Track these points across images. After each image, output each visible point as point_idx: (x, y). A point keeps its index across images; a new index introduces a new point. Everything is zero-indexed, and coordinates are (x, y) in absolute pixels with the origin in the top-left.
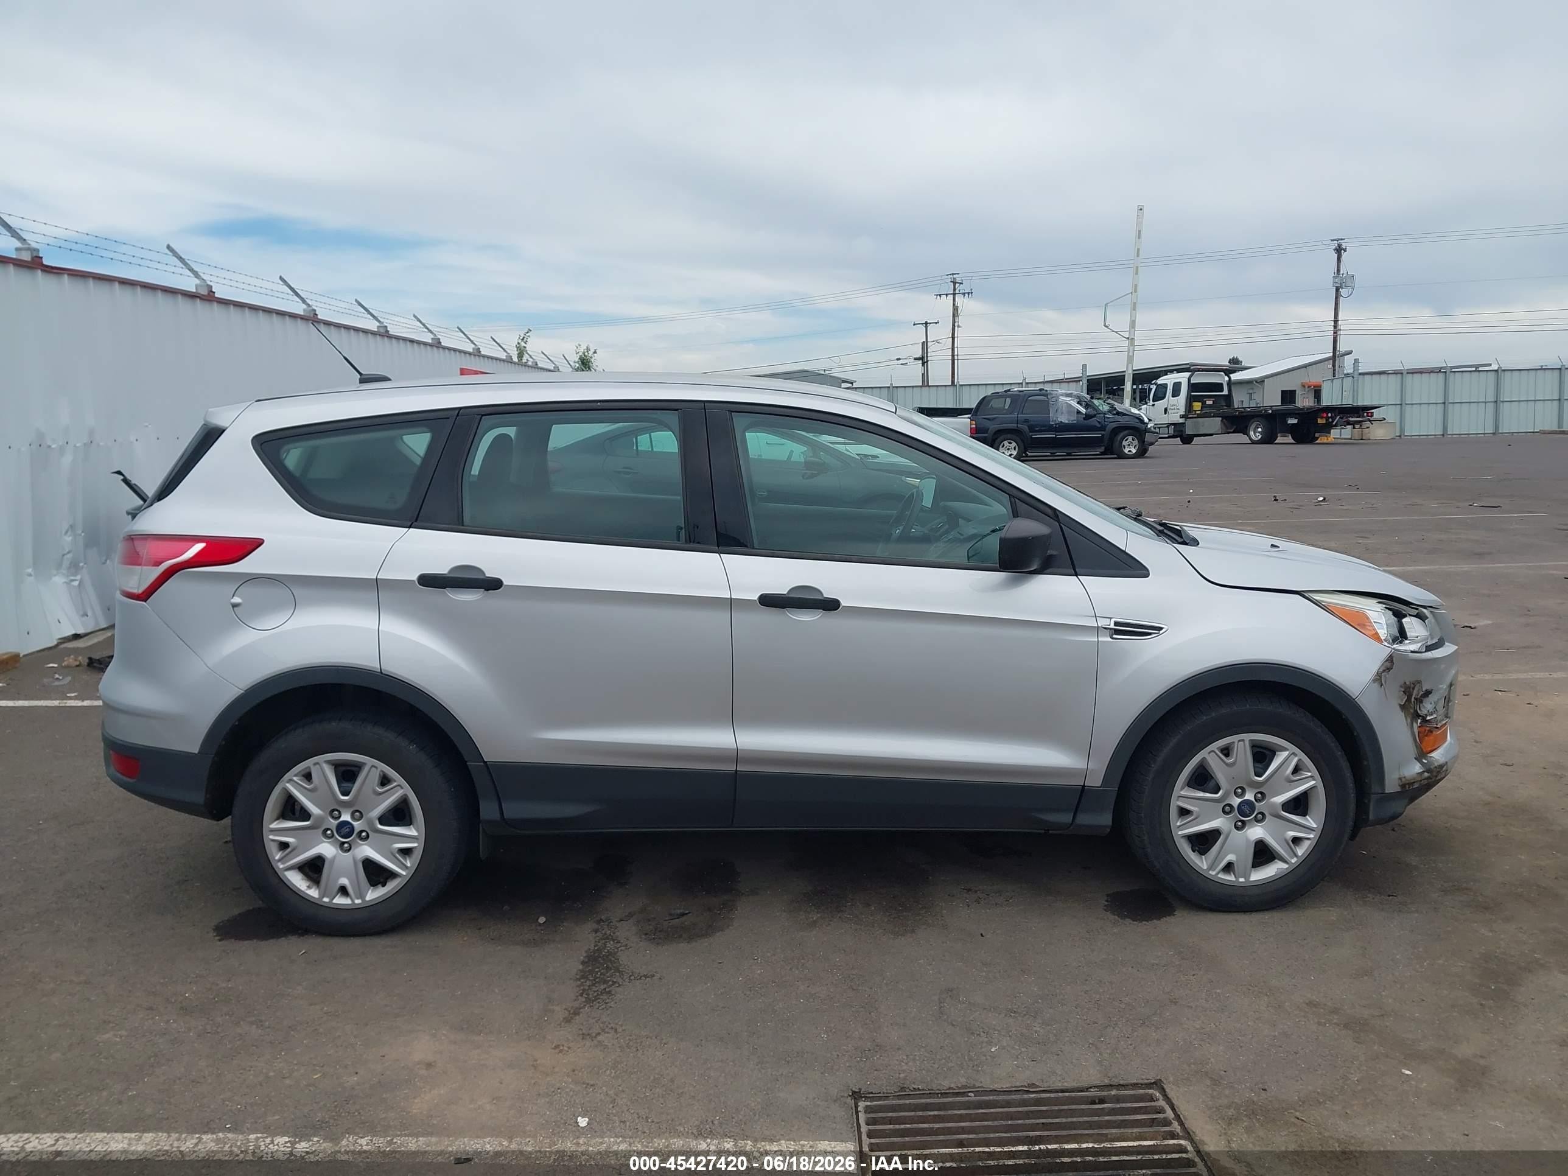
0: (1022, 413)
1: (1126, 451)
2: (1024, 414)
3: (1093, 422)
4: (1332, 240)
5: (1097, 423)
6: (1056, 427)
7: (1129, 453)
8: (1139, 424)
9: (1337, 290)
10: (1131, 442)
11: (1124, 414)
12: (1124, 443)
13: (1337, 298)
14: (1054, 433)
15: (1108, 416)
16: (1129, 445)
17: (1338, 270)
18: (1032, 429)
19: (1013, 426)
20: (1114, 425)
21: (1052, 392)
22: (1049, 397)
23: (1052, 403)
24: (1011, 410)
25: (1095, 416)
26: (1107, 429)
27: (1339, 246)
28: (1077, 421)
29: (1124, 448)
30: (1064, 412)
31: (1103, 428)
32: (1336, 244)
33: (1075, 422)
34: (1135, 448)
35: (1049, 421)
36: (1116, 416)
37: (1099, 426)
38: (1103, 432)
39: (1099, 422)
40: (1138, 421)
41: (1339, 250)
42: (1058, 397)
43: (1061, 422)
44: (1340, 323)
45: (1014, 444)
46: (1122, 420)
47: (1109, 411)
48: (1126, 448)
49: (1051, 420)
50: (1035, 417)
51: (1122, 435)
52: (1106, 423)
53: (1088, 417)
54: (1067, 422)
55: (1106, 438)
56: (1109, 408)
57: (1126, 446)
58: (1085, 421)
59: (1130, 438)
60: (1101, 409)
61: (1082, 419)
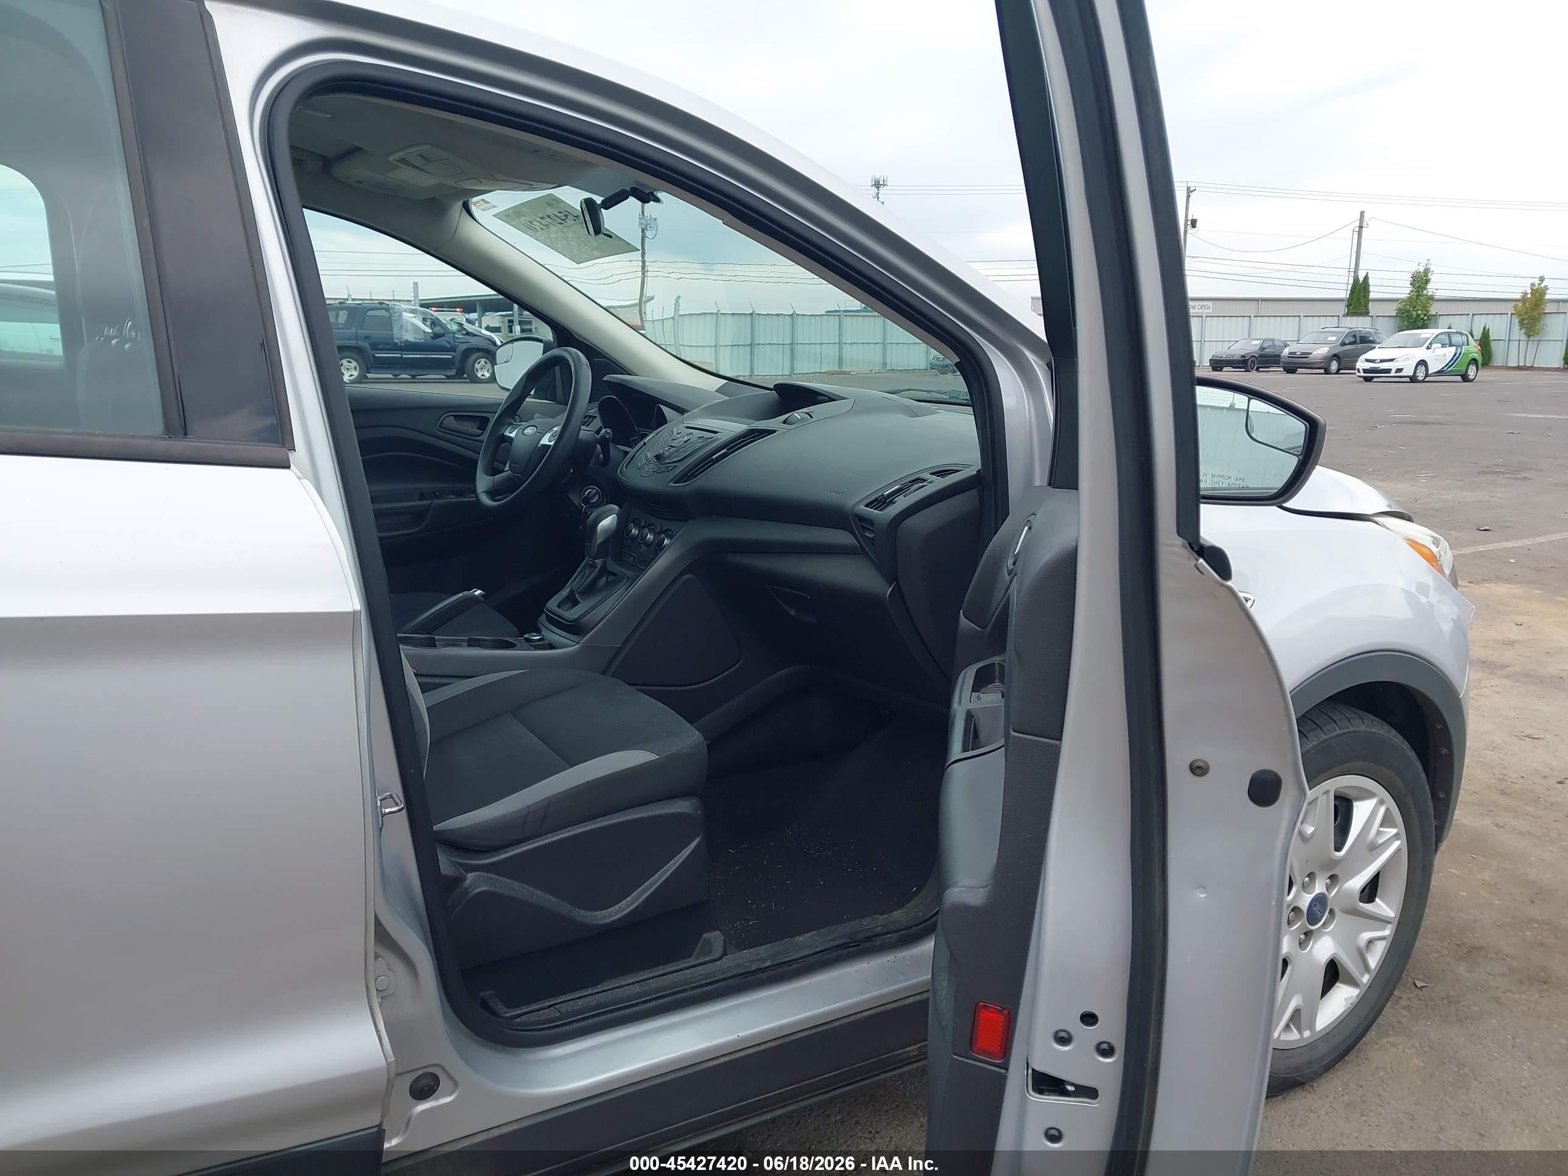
0: (362, 329)
1: (479, 375)
2: (364, 330)
3: (441, 341)
5: (446, 343)
6: (401, 346)
7: (482, 377)
8: (492, 346)
9: (643, 231)
10: (484, 366)
11: (475, 335)
12: (477, 366)
14: (400, 352)
15: (458, 336)
16: (482, 369)
18: (375, 347)
19: (353, 343)
20: (465, 346)
21: (393, 306)
22: (391, 311)
23: (395, 318)
24: (348, 324)
25: (443, 335)
26: (457, 350)
28: (424, 339)
29: (477, 371)
30: (409, 329)
31: (453, 349)
33: (422, 341)
34: (488, 371)
35: (393, 339)
36: (467, 336)
37: (448, 346)
38: (453, 353)
39: (448, 342)
40: (490, 343)
42: (401, 313)
43: (407, 341)
44: (647, 263)
45: (354, 364)
46: (474, 341)
47: (459, 331)
48: (479, 372)
49: (395, 337)
50: (377, 333)
51: (474, 357)
52: (457, 344)
53: (436, 336)
54: (413, 340)
55: (457, 361)
56: (457, 327)
57: (479, 370)
58: (433, 340)
59: (483, 361)
60: (450, 328)
61: (429, 338)
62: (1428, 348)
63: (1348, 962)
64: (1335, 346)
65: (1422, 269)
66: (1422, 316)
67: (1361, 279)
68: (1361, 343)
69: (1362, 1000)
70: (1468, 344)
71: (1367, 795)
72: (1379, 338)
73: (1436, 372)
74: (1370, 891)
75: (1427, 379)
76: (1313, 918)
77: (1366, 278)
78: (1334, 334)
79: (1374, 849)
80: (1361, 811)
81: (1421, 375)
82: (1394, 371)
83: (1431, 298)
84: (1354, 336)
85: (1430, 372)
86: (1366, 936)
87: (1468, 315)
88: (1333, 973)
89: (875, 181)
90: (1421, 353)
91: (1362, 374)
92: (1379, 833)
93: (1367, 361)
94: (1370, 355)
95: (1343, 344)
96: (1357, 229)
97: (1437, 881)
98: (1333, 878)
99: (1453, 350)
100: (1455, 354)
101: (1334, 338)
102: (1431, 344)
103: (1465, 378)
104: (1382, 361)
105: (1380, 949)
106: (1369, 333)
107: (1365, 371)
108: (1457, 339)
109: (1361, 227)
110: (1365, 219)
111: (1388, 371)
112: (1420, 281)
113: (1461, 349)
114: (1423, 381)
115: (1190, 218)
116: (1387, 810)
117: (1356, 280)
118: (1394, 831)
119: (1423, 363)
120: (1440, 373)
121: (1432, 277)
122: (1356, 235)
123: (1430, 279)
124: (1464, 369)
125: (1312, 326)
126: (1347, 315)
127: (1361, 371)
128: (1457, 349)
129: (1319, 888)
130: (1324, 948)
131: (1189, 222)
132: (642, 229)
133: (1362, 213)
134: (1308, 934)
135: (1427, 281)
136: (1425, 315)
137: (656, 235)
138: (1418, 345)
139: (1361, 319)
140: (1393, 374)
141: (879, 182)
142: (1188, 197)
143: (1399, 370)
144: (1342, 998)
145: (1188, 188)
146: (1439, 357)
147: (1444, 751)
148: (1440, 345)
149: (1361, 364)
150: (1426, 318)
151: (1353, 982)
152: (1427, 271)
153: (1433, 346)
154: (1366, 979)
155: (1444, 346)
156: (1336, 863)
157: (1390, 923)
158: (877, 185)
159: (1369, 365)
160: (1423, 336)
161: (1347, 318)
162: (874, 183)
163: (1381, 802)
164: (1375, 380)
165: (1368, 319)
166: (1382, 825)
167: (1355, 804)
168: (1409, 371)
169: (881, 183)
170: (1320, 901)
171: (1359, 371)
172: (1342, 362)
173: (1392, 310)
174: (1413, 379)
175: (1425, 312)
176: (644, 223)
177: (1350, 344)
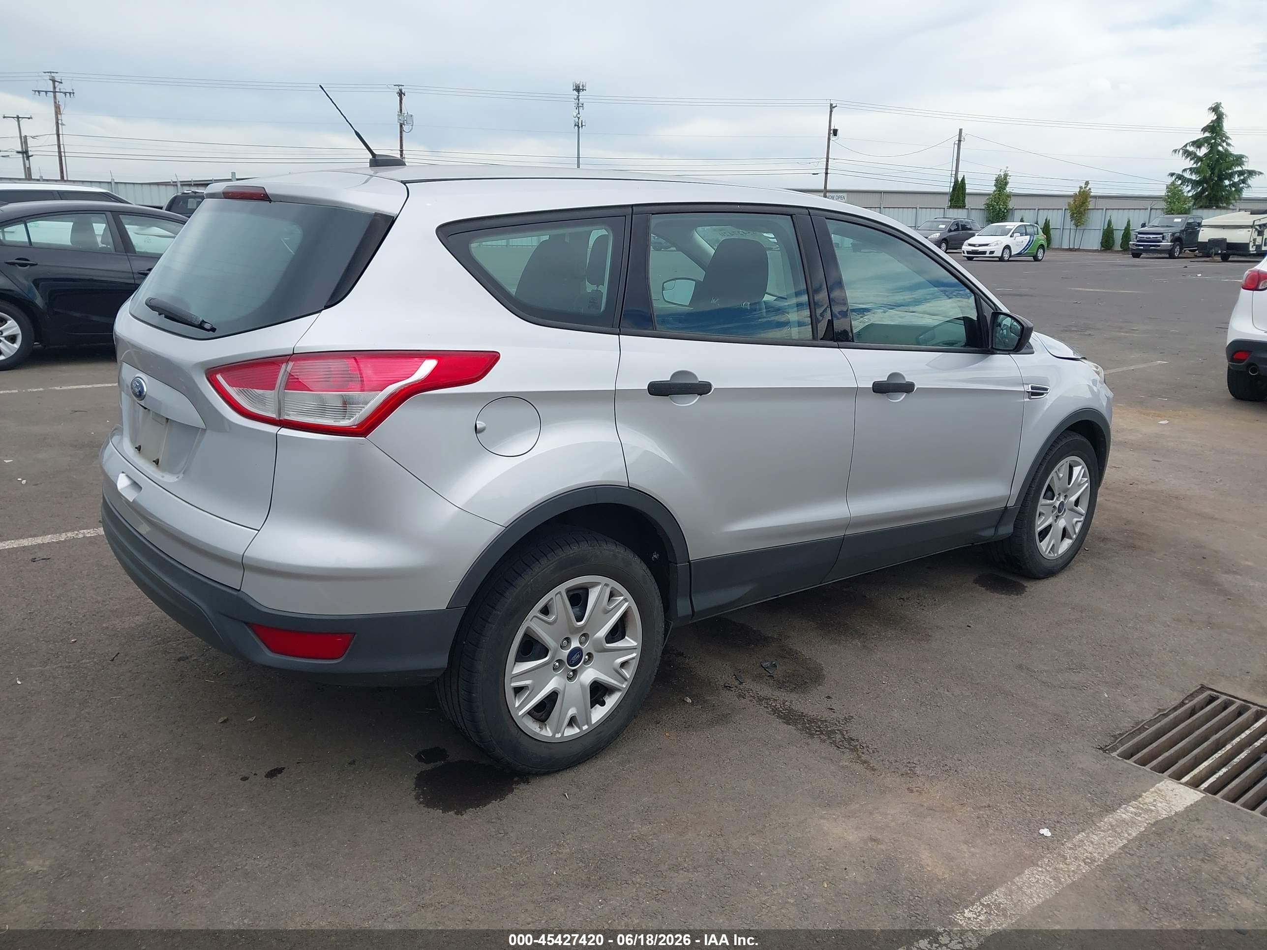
4: (395, 85)
9: (401, 126)
13: (401, 132)
17: (401, 110)
27: (401, 90)
32: (397, 89)
41: (401, 94)
44: (404, 152)
62: (1011, 236)
63: (1069, 529)
64: (944, 233)
65: (1002, 174)
66: (1003, 210)
67: (960, 180)
68: (962, 230)
69: (1073, 544)
70: (1038, 234)
71: (1078, 464)
72: (974, 226)
73: (1017, 254)
74: (1077, 503)
75: (1011, 259)
76: (1059, 511)
77: (963, 179)
78: (943, 222)
79: (1080, 485)
80: (1077, 470)
81: (1006, 257)
82: (988, 253)
83: (1009, 196)
84: (957, 225)
85: (1013, 253)
86: (1075, 520)
87: (1035, 209)
88: (1065, 534)
89: (576, 87)
90: (1006, 240)
91: (966, 255)
92: (1081, 480)
93: (970, 245)
94: (972, 241)
95: (950, 231)
96: (957, 142)
97: (1099, 499)
98: (1066, 496)
99: (1028, 237)
100: (1029, 241)
101: (943, 226)
102: (1013, 233)
103: (1036, 259)
104: (980, 245)
105: (1080, 525)
106: (967, 222)
107: (968, 252)
108: (1030, 230)
109: (960, 141)
110: (963, 134)
111: (984, 253)
112: (1001, 183)
113: (1034, 237)
114: (1008, 261)
115: (832, 128)
116: (1085, 471)
117: (956, 181)
118: (1086, 479)
119: (1007, 247)
120: (1019, 254)
121: (1010, 180)
122: (956, 146)
123: (1008, 182)
124: (1035, 251)
125: (927, 216)
126: (950, 207)
127: (965, 252)
128: (1030, 237)
129: (1062, 499)
130: (1062, 523)
131: (832, 132)
132: (401, 123)
133: (961, 130)
134: (1057, 517)
135: (1006, 184)
136: (1005, 209)
137: (412, 129)
138: (1004, 233)
139: (960, 210)
140: (987, 255)
141: (579, 87)
142: (831, 111)
143: (992, 252)
144: (1067, 543)
145: (831, 105)
146: (1018, 243)
147: (1103, 449)
148: (1019, 234)
149: (965, 248)
150: (1005, 211)
151: (1071, 538)
152: (1006, 175)
153: (1015, 235)
154: (1074, 536)
155: (1021, 235)
156: (1068, 489)
157: (1082, 515)
158: (578, 89)
159: (971, 248)
160: (1007, 227)
161: (951, 210)
162: (575, 88)
163: (1083, 468)
164: (975, 259)
165: (965, 211)
166: (1082, 477)
167: (1074, 468)
168: (998, 254)
169: (581, 88)
170: (1062, 504)
171: (964, 253)
172: (949, 245)
173: (981, 203)
174: (1001, 259)
175: (1005, 207)
176: (403, 119)
177: (955, 230)
